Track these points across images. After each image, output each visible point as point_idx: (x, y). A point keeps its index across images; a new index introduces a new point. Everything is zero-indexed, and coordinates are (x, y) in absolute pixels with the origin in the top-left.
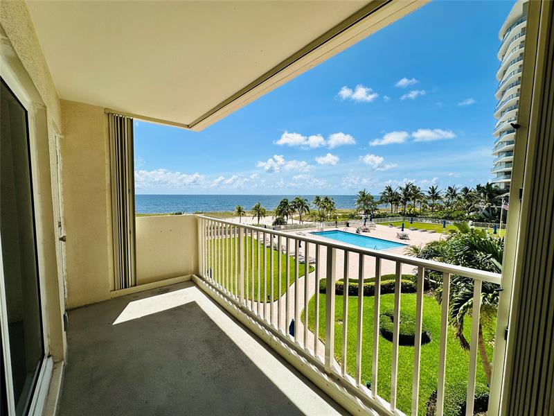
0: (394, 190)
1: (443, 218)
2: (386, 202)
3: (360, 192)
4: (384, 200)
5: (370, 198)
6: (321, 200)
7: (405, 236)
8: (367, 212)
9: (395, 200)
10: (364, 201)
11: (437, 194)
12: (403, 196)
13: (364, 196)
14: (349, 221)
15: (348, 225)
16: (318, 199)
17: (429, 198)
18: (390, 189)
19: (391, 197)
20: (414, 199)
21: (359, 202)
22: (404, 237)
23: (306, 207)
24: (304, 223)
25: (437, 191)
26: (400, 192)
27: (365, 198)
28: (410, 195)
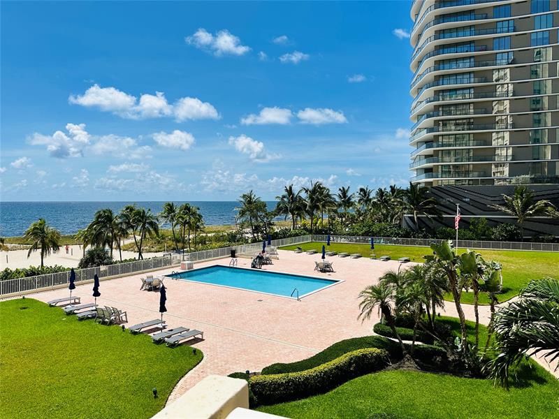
0: (295, 192)
1: (363, 235)
2: (286, 211)
3: (244, 196)
4: (281, 209)
5: (261, 206)
6: (177, 211)
7: (328, 266)
8: (256, 229)
9: (298, 209)
10: (251, 211)
11: (349, 199)
12: (308, 202)
13: (250, 202)
14: (234, 248)
15: (233, 254)
16: (170, 208)
17: (340, 205)
18: (290, 191)
19: (292, 204)
20: (324, 206)
21: (243, 213)
22: (326, 269)
23: (151, 224)
24: (145, 256)
25: (349, 194)
26: (304, 195)
27: (252, 207)
28: (319, 200)
